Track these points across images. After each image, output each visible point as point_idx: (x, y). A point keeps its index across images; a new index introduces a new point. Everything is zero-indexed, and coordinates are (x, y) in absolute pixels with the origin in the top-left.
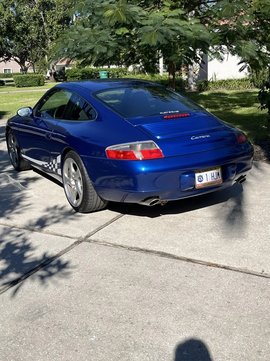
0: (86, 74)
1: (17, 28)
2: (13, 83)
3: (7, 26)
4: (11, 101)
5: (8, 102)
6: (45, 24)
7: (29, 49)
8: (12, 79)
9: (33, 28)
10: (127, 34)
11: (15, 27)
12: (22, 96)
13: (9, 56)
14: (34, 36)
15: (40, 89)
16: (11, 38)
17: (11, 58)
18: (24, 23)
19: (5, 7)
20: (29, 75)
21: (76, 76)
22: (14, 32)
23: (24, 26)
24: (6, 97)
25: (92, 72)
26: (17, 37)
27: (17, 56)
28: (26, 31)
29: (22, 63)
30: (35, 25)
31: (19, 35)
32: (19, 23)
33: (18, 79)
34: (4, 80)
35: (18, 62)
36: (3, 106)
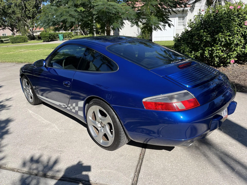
0: (51, 35)
1: (10, 11)
2: (9, 41)
3: (3, 10)
6: (25, 9)
9: (18, 11)
12: (17, 48)
14: (19, 16)
15: (26, 44)
16: (5, 17)
17: (7, 28)
20: (18, 37)
21: (46, 37)
23: (13, 10)
29: (12, 30)
31: (10, 15)
33: (12, 39)
34: (3, 39)
35: (10, 30)
36: (6, 55)
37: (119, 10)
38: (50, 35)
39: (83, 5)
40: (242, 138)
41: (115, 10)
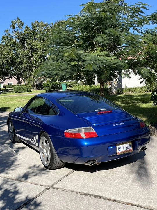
0: (54, 85)
1: (17, 61)
2: (13, 90)
3: (11, 60)
4: (11, 101)
5: (10, 102)
6: (32, 59)
7: (23, 72)
8: (12, 88)
9: (25, 61)
10: (77, 65)
11: (15, 61)
12: (18, 98)
13: (11, 76)
14: (26, 65)
15: (28, 94)
16: (13, 67)
17: (13, 77)
18: (20, 58)
19: (10, 50)
20: (22, 86)
21: (49, 87)
22: (15, 63)
23: (20, 60)
24: (9, 98)
25: (57, 84)
26: (16, 66)
27: (16, 76)
28: (21, 62)
29: (18, 79)
30: (27, 59)
31: (17, 64)
32: (18, 58)
33: (16, 88)
34: (8, 89)
35: (16, 79)
36: (7, 104)
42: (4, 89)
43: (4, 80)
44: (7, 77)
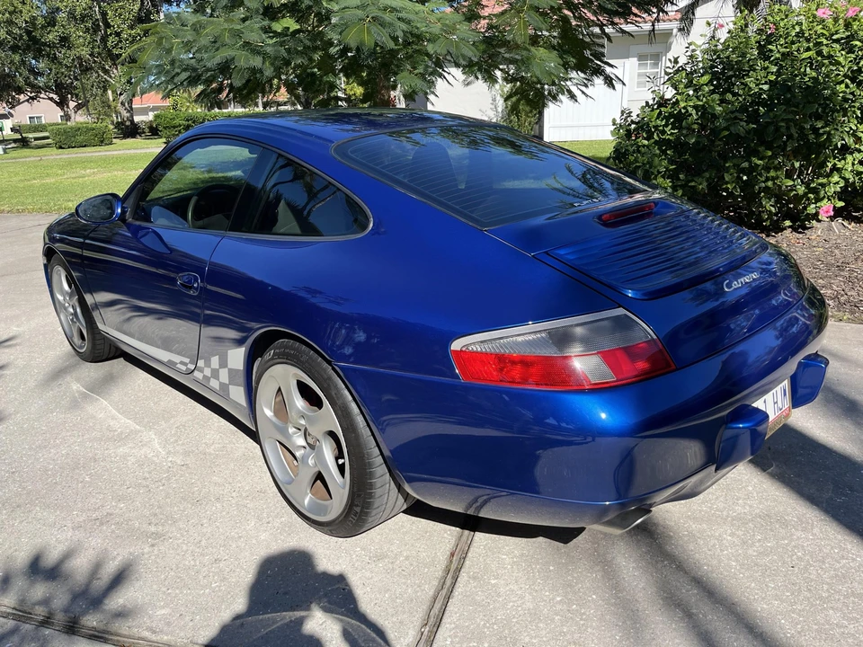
0: (194, 122)
1: (50, 37)
2: (49, 141)
3: (29, 33)
4: (48, 175)
5: (41, 177)
7: (76, 78)
8: (45, 134)
9: (80, 36)
10: (297, 31)
11: (45, 35)
12: (70, 164)
13: (37, 91)
14: (85, 52)
15: (106, 151)
16: (38, 58)
17: (42, 95)
18: (64, 27)
20: (80, 126)
21: (174, 127)
22: (45, 45)
23: (63, 32)
24: (36, 167)
27: (52, 90)
28: (68, 41)
29: (62, 104)
32: (53, 27)
33: (58, 133)
34: (31, 135)
35: (55, 102)
36: (32, 186)
37: (419, 25)
38: (188, 120)
39: (293, 9)
40: (846, 496)
41: (404, 26)
42: (18, 136)
43: (13, 107)
44: (22, 97)
